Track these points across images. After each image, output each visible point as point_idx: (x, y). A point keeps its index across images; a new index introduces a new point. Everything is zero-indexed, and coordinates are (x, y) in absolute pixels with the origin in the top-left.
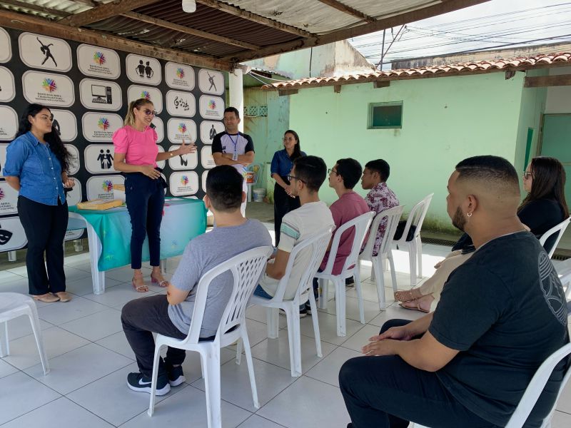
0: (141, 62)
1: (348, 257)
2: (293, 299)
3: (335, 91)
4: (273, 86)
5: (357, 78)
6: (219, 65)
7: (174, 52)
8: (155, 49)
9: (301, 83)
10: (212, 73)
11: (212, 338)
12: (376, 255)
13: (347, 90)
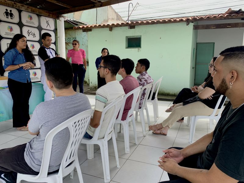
0: (7, 10)
1: (129, 111)
2: (104, 138)
3: (110, 30)
4: (79, 27)
5: (120, 24)
6: (51, 15)
7: (26, 6)
8: (15, 3)
9: (93, 26)
10: (48, 19)
11: (57, 172)
12: (140, 108)
13: (115, 30)
